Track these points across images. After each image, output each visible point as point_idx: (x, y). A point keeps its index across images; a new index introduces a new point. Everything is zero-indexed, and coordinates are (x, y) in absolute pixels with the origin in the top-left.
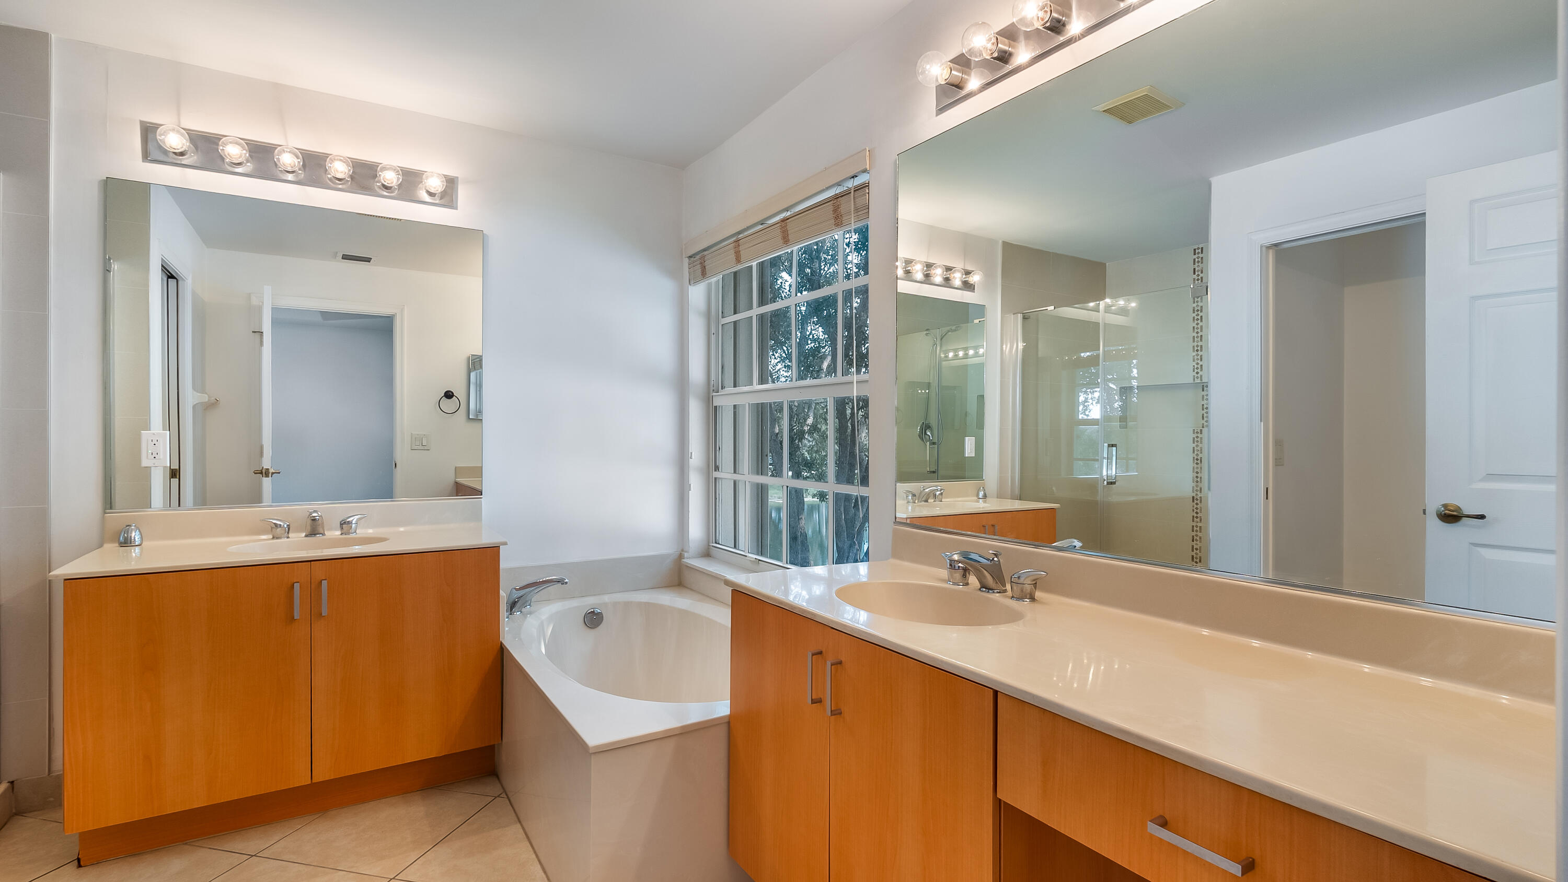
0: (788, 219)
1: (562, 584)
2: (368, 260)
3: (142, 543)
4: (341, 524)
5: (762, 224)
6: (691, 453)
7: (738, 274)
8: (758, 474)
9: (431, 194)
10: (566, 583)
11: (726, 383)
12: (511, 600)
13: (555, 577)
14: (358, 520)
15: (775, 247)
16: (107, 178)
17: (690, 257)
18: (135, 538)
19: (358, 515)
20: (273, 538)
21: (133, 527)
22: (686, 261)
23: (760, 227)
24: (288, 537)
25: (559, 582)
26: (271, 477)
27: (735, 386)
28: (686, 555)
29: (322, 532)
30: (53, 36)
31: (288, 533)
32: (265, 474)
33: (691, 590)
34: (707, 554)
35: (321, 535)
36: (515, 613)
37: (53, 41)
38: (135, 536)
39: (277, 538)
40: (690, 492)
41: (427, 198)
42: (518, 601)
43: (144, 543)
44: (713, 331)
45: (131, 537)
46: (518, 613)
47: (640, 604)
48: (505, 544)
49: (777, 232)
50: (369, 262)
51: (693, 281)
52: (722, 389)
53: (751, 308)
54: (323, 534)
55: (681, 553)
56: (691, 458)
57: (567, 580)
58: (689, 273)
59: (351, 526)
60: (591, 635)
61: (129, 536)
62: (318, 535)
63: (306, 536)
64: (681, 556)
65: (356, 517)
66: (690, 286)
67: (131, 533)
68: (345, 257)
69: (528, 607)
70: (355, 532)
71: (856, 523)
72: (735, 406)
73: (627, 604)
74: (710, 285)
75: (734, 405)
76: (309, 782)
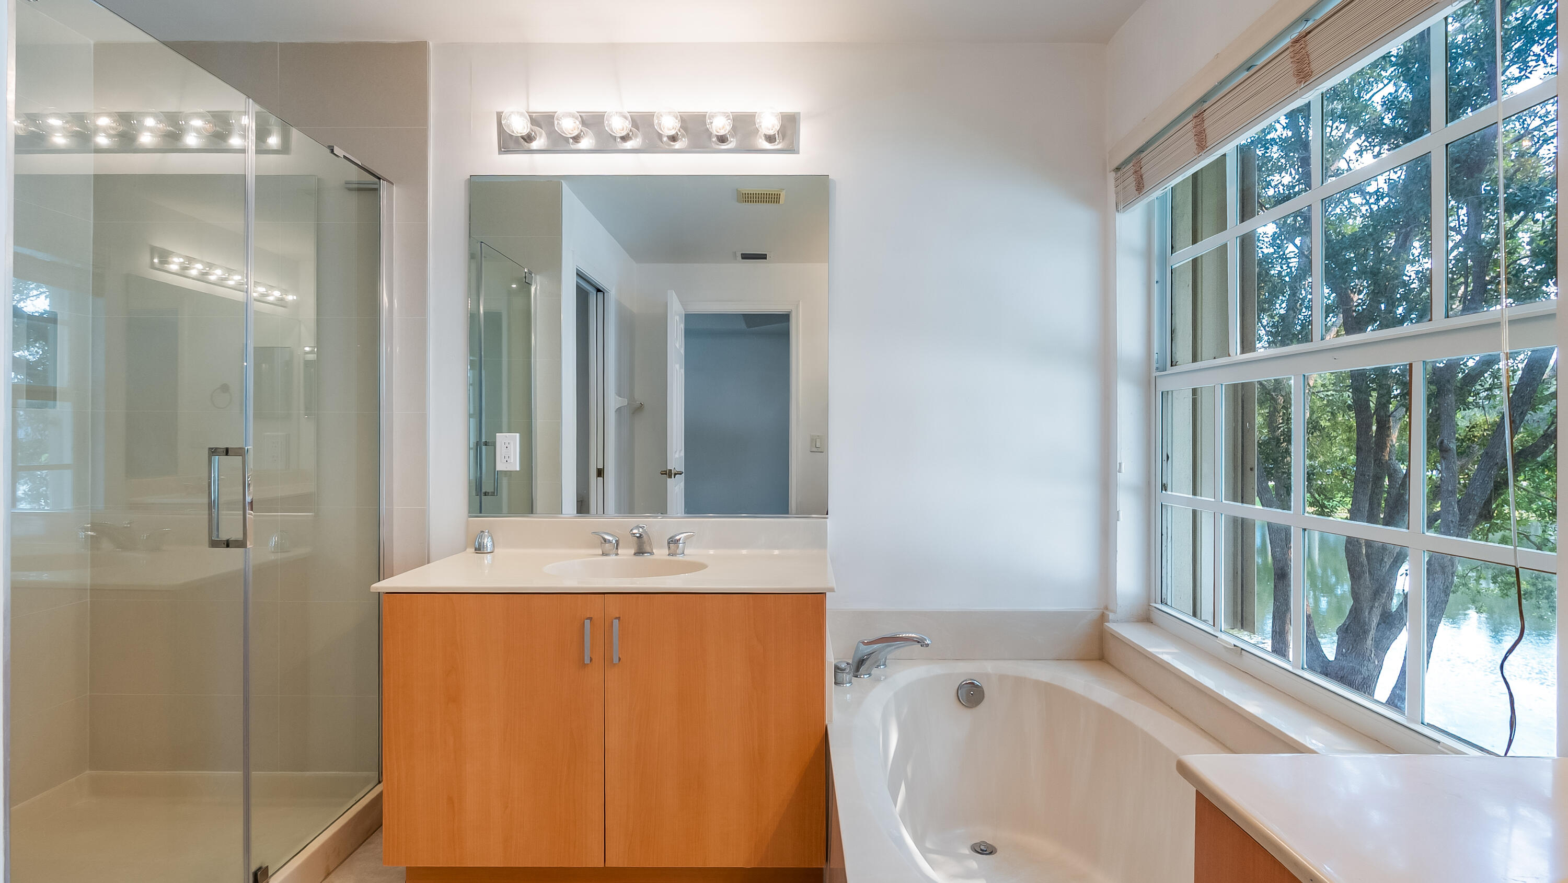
0: (1309, 33)
1: (921, 646)
2: (763, 257)
3: (494, 550)
4: (669, 543)
5: (1248, 69)
6: (1120, 464)
7: (1199, 178)
8: (1235, 500)
9: (770, 139)
10: (927, 645)
11: (1179, 357)
12: (859, 656)
13: (915, 636)
14: (687, 538)
15: (1282, 94)
16: (471, 176)
17: (1118, 169)
18: (487, 544)
19: (683, 533)
20: (603, 554)
21: (486, 533)
22: (1112, 176)
23: (1246, 74)
24: (617, 554)
25: (919, 642)
26: (674, 477)
27: (1195, 359)
28: (1111, 616)
29: (650, 551)
30: (431, 43)
31: (617, 549)
32: (669, 475)
33: (1119, 671)
34: (1146, 618)
35: (649, 554)
36: (862, 676)
37: (431, 50)
38: (487, 542)
39: (607, 555)
40: (1118, 522)
41: (767, 146)
42: (867, 659)
43: (496, 550)
44: (1156, 277)
45: (484, 543)
46: (865, 676)
47: (1037, 683)
48: (832, 590)
49: (1287, 65)
50: (766, 258)
51: (1123, 204)
52: (1172, 366)
53: (1222, 225)
54: (652, 553)
55: (1103, 613)
56: (1120, 472)
57: (928, 642)
58: (1117, 193)
59: (678, 546)
60: (967, 716)
61: (482, 542)
62: (646, 554)
63: (635, 554)
64: (1103, 618)
65: (682, 536)
66: (1117, 214)
67: (484, 539)
68: (746, 257)
69: (882, 667)
70: (683, 553)
71: (1385, 560)
72: (1194, 391)
73: (1019, 682)
74: (1150, 206)
75: (1192, 389)
76: (603, 866)
